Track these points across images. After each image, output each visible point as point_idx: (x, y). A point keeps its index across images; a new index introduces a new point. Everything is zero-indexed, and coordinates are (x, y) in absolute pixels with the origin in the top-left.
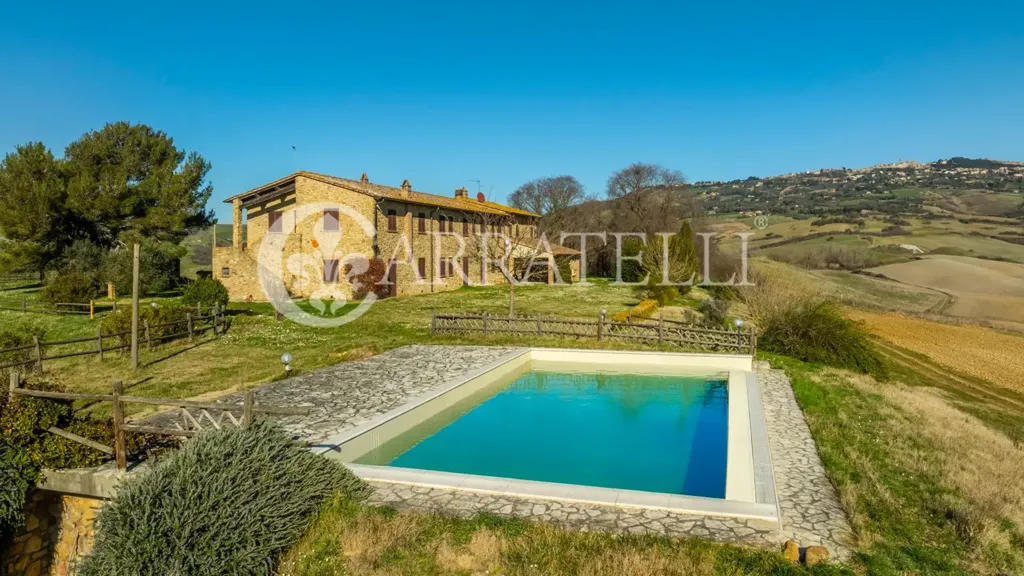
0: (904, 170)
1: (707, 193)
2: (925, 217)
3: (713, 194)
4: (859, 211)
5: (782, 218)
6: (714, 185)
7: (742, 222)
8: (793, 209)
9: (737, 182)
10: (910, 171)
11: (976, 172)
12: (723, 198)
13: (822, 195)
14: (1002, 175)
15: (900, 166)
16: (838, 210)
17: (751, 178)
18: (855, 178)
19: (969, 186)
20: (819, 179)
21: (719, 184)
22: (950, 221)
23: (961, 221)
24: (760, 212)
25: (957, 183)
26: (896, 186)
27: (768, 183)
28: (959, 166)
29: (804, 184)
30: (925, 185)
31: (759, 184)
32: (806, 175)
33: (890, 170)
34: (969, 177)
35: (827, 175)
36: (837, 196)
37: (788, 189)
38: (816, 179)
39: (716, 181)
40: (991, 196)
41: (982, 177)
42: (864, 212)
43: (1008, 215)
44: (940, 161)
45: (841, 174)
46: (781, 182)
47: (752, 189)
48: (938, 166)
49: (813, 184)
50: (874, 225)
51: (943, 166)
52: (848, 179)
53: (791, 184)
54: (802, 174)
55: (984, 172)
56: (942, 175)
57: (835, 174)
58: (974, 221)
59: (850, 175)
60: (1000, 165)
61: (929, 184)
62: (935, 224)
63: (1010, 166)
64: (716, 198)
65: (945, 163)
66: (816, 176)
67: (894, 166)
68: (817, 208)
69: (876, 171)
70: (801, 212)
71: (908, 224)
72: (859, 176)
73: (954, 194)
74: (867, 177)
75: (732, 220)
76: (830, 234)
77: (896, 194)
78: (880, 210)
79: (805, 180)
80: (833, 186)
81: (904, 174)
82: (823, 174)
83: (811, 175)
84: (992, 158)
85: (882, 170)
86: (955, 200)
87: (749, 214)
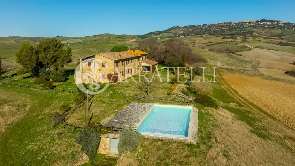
0: (248, 23)
1: (192, 29)
2: (253, 37)
3: (193, 29)
4: (235, 35)
5: (213, 36)
6: (193, 26)
7: (202, 38)
8: (216, 34)
9: (200, 25)
10: (250, 23)
11: (268, 23)
12: (196, 30)
13: (224, 30)
14: (275, 24)
15: (247, 21)
16: (229, 34)
17: (204, 24)
18: (234, 25)
19: (266, 28)
20: (224, 25)
21: (195, 26)
22: (260, 38)
23: (264, 38)
24: (207, 35)
25: (263, 27)
26: (246, 27)
27: (209, 26)
28: (263, 22)
29: (219, 26)
30: (254, 27)
31: (207, 26)
32: (220, 24)
33: (244, 22)
34: (266, 25)
35: (226, 24)
36: (229, 30)
37: (215, 28)
38: (223, 25)
39: (194, 25)
40: (272, 31)
41: (270, 25)
42: (236, 35)
43: (277, 36)
44: (258, 20)
45: (230, 23)
46: (213, 26)
47: (204, 28)
48: (258, 21)
49: (222, 26)
50: (239, 39)
51: (259, 22)
52: (232, 25)
53: (216, 26)
54: (219, 23)
55: (271, 23)
56: (259, 24)
57: (228, 23)
58: (267, 38)
59: (233, 24)
60: (275, 21)
61: (255, 27)
62: (256, 39)
63: (278, 22)
64: (194, 30)
65: (259, 21)
66: (223, 24)
67: (245, 21)
68: (223, 34)
69: (240, 23)
70: (219, 35)
71: (249, 39)
72: (235, 24)
73: (262, 30)
74: (237, 25)
75: (199, 37)
76: (227, 42)
77: (246, 30)
78: (241, 35)
79: (220, 25)
80: (228, 27)
81: (248, 24)
82: (225, 23)
83: (222, 24)
84: (273, 20)
85: (242, 22)
86: (262, 31)
87: (203, 35)
